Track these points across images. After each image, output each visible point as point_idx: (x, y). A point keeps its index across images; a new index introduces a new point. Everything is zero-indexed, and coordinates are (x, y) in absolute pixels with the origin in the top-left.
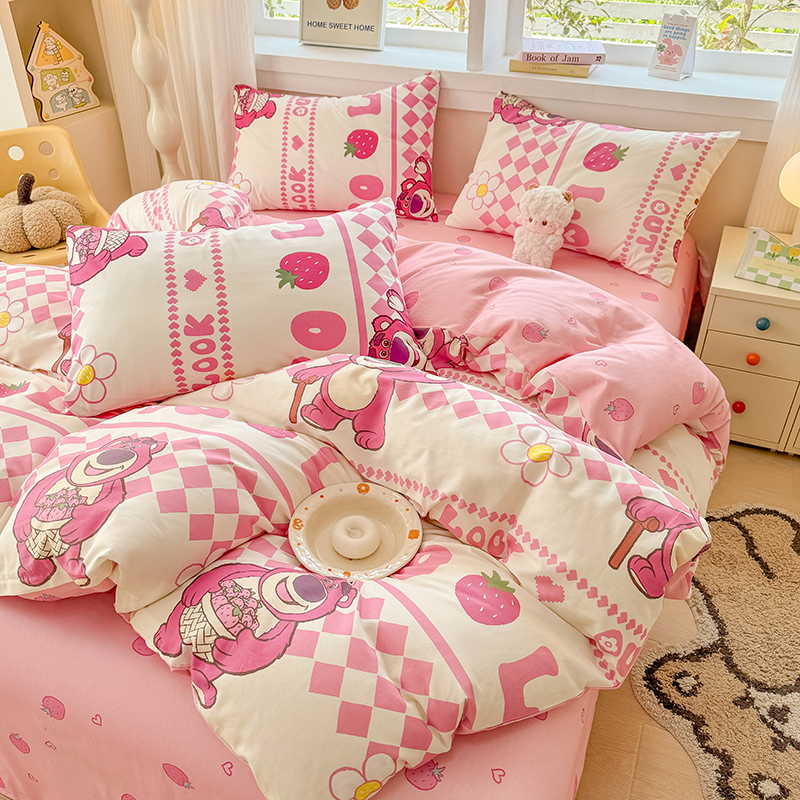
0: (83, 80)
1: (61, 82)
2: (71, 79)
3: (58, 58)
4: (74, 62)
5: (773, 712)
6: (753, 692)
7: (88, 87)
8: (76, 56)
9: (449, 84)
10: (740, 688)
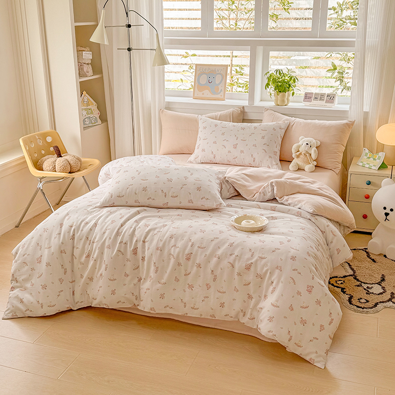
0: (96, 113)
1: (88, 113)
2: (92, 113)
3: (88, 104)
4: (94, 106)
5: (368, 287)
6: (362, 284)
7: (98, 116)
8: (95, 104)
9: (246, 110)
10: (358, 283)
